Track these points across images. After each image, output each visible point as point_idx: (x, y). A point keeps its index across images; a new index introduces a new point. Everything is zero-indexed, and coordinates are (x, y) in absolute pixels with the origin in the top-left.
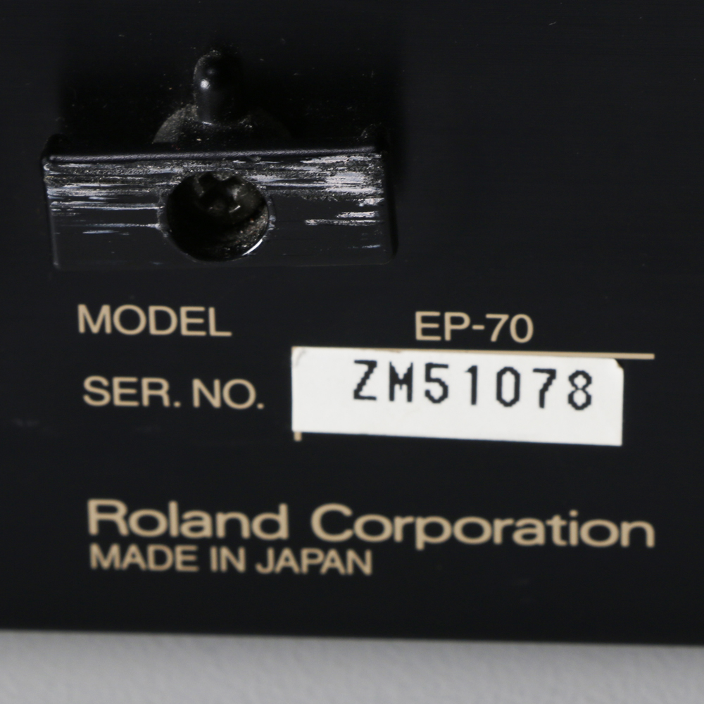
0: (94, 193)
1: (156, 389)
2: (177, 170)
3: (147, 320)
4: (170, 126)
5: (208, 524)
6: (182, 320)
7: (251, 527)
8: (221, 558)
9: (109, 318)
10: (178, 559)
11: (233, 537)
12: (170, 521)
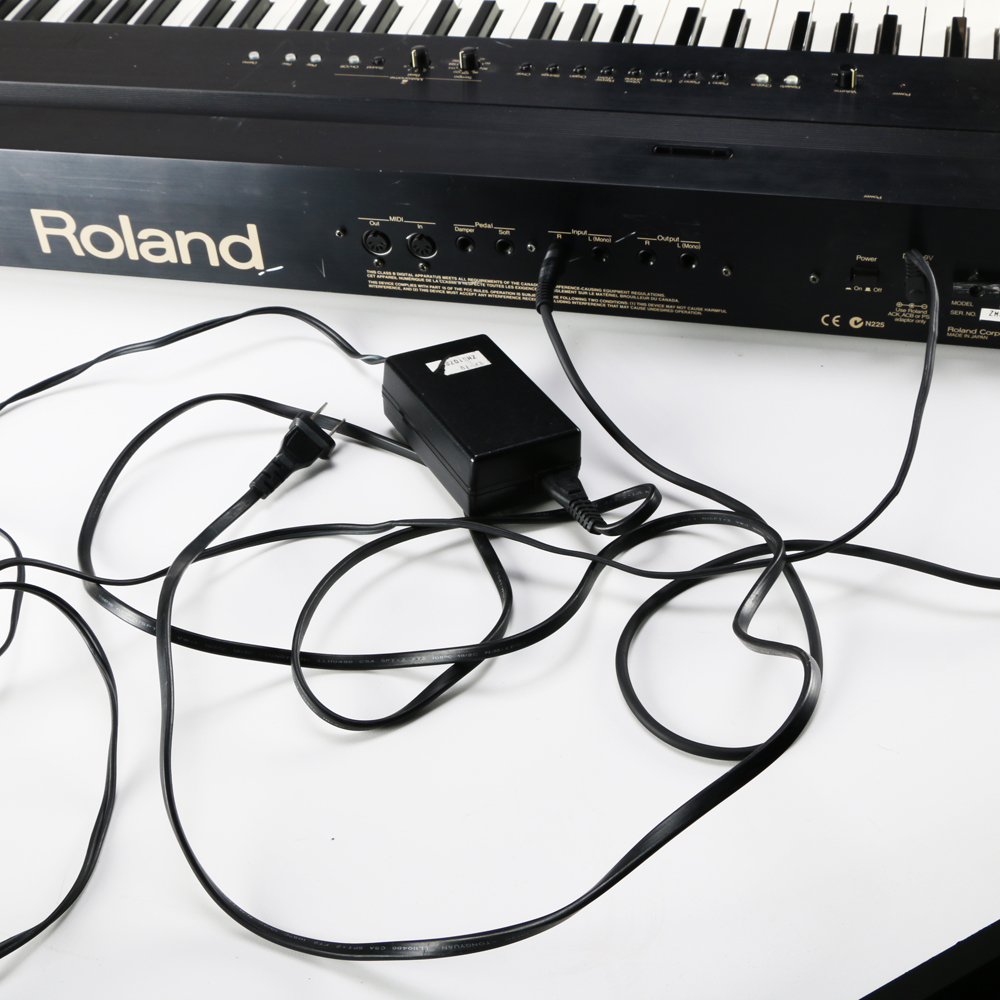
0: (959, 287)
1: (961, 313)
2: (972, 285)
3: (962, 304)
4: (970, 278)
5: (965, 331)
6: (967, 304)
7: (971, 332)
8: (966, 336)
9: (956, 303)
10: (960, 335)
11: (968, 333)
12: (960, 330)
